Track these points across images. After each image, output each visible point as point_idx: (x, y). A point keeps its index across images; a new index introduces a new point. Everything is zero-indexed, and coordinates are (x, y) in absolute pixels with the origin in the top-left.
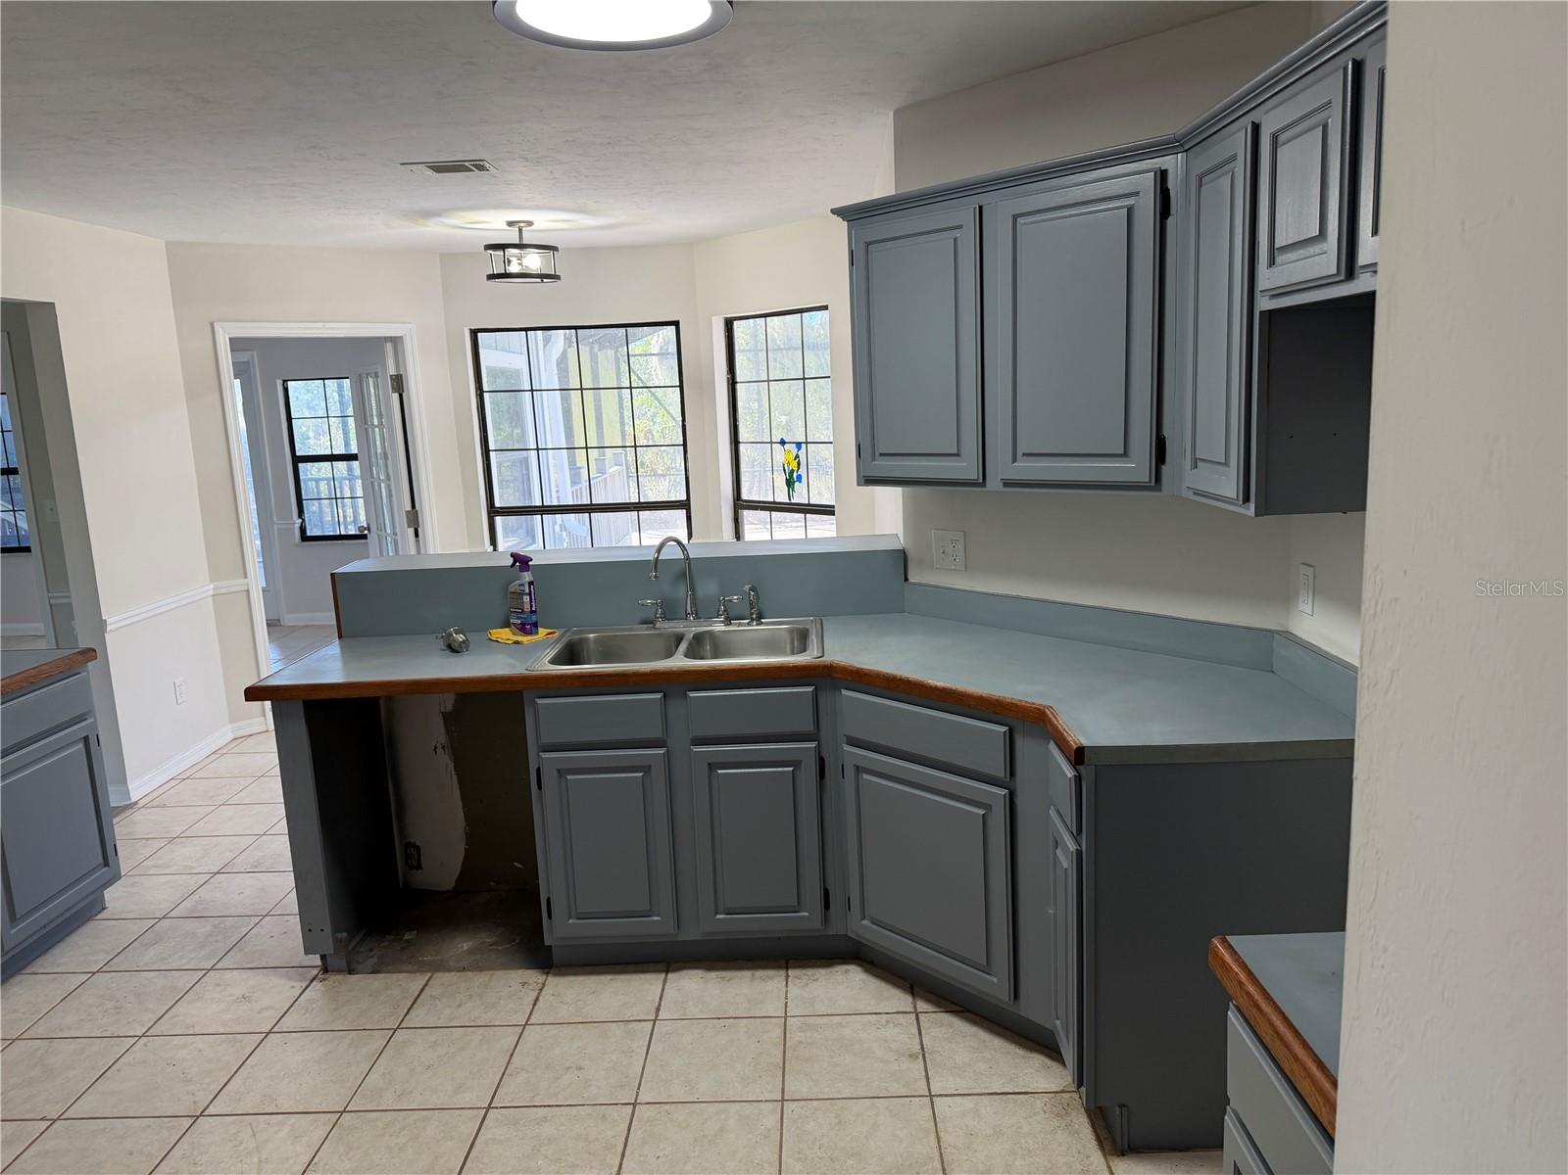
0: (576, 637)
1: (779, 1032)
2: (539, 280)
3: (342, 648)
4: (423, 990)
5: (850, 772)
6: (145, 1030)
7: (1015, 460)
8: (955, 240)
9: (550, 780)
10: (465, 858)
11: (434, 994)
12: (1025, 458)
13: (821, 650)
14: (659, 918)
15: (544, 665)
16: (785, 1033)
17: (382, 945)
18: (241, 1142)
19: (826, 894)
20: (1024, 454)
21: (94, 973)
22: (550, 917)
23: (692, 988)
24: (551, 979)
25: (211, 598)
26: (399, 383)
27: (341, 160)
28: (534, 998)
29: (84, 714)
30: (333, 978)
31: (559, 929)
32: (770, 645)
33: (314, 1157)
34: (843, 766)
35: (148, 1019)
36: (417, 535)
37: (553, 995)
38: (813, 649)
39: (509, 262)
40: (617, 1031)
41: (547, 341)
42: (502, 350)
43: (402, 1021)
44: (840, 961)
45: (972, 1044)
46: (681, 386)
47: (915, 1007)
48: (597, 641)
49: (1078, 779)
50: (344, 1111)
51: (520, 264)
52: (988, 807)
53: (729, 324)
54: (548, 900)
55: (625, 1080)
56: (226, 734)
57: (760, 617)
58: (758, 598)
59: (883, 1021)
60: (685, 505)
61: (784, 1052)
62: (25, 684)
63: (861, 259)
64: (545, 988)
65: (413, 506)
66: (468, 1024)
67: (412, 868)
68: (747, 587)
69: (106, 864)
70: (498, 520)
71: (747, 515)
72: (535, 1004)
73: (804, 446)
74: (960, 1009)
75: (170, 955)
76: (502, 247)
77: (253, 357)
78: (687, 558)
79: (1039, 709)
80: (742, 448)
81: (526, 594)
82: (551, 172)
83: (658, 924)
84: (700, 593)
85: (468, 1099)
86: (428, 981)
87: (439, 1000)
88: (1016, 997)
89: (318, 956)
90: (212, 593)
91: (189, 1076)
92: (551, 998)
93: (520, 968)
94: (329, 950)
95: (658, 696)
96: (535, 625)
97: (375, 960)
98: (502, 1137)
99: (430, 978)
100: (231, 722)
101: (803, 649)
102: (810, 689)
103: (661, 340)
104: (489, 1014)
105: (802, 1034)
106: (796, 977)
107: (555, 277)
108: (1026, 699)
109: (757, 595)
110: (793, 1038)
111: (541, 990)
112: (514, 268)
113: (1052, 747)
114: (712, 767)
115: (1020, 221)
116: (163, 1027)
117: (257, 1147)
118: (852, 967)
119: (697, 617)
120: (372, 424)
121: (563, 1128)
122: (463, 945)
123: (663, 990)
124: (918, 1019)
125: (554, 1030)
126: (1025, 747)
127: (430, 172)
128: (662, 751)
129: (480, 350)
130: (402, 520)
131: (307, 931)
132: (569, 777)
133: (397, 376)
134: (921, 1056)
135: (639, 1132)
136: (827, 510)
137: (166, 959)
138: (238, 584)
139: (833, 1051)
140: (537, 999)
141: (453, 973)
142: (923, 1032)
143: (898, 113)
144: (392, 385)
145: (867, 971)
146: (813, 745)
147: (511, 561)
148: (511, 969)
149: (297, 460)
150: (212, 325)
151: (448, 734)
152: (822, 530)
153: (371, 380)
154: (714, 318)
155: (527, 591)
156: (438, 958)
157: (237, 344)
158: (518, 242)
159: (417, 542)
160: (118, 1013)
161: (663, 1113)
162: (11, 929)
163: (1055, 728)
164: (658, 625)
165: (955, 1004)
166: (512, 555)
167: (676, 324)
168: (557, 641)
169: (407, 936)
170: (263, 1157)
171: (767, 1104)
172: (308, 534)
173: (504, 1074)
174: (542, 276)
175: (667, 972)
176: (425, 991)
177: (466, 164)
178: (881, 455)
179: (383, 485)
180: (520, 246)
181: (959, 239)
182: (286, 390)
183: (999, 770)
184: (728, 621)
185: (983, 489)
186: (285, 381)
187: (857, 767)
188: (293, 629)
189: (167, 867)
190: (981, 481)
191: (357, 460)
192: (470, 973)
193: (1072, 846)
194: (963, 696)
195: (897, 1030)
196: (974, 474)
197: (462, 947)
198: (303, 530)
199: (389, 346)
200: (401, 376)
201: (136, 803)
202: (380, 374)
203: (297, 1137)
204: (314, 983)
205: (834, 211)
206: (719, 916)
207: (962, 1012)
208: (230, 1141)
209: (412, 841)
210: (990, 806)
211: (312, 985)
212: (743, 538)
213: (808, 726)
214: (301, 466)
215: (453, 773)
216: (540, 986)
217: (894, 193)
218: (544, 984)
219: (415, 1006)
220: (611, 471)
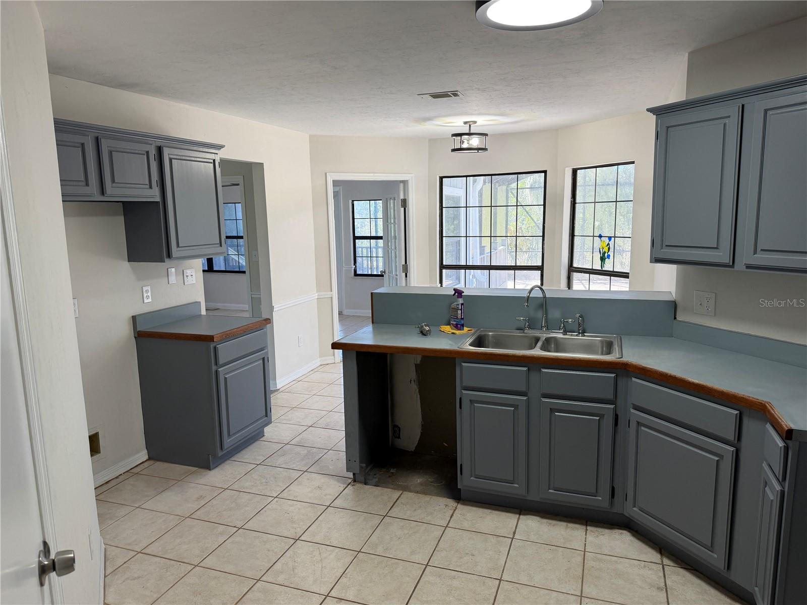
0: (483, 333)
1: (580, 559)
2: (477, 151)
3: (373, 328)
4: (398, 499)
5: (633, 425)
6: (277, 494)
7: (755, 253)
8: (725, 125)
9: (466, 404)
10: (421, 437)
11: (403, 502)
12: (762, 252)
13: (621, 354)
14: (518, 486)
15: (468, 347)
16: (584, 560)
17: (380, 473)
18: (315, 556)
19: (613, 490)
20: (762, 250)
21: (258, 465)
22: (461, 474)
23: (531, 525)
24: (459, 506)
25: (316, 300)
26: (404, 203)
27: (392, 94)
28: (451, 514)
29: (264, 347)
30: (358, 485)
31: (465, 481)
32: (588, 348)
33: (346, 570)
34: (629, 420)
35: (279, 490)
36: (406, 276)
37: (461, 514)
38: (616, 353)
39: (463, 142)
40: (493, 540)
41: (474, 182)
42: (453, 187)
43: (388, 512)
44: (618, 527)
45: (698, 590)
46: (544, 205)
47: (662, 562)
48: (493, 336)
49: (787, 448)
50: (360, 551)
51: (468, 143)
52: (721, 457)
53: (575, 172)
54: (461, 465)
55: (496, 566)
56: (317, 362)
57: (584, 332)
58: (583, 322)
59: (642, 566)
60: (541, 268)
61: (583, 570)
62: (242, 332)
63: (663, 137)
64: (457, 510)
65: (406, 263)
66: (418, 520)
67: (396, 437)
68: (578, 315)
69: (266, 416)
70: (444, 271)
71: (576, 276)
72: (451, 517)
73: (613, 239)
74: (690, 568)
75: (289, 462)
76: (460, 135)
77: (340, 189)
78: (545, 297)
79: (761, 403)
80: (576, 239)
81: (459, 310)
82: (490, 96)
83: (516, 489)
84: (550, 316)
85: (417, 558)
86: (401, 495)
87: (406, 506)
88: (729, 567)
89: (352, 473)
90: (317, 297)
91: (294, 520)
92: (459, 516)
93: (444, 497)
94: (357, 471)
95: (525, 369)
96: (463, 325)
97: (377, 480)
98: (433, 582)
99: (402, 493)
100: (320, 357)
101: (609, 353)
102: (613, 375)
103: (531, 181)
104: (429, 517)
105: (593, 563)
106: (591, 531)
107: (485, 149)
108: (753, 396)
109: (583, 320)
110: (589, 563)
111: (455, 510)
112: (465, 146)
113: (769, 427)
114: (552, 411)
115: (770, 113)
116: (284, 495)
117: (321, 560)
118: (625, 532)
119: (548, 329)
120: (391, 222)
121: (463, 584)
122: (417, 480)
123: (517, 523)
124: (663, 569)
125: (460, 532)
126: (749, 425)
127: (431, 98)
128: (525, 398)
129: (443, 187)
130: (400, 269)
131: (348, 460)
132: (475, 405)
133: (404, 199)
134: (665, 590)
135: (502, 595)
136: (625, 275)
137: (287, 463)
138: (328, 294)
139: (612, 576)
140: (452, 515)
141: (412, 493)
142: (667, 577)
143: (690, 54)
144: (401, 203)
145: (634, 536)
146: (612, 406)
147: (453, 292)
148: (440, 497)
149: (356, 238)
150: (326, 174)
151: (417, 374)
152: (620, 287)
153: (392, 201)
154: (566, 169)
155: (460, 308)
156: (406, 484)
157: (336, 183)
158: (468, 132)
159: (406, 279)
160: (267, 485)
161: (515, 588)
162: (228, 439)
163: (772, 416)
164: (526, 331)
165: (688, 565)
166: (454, 289)
167: (545, 172)
168: (473, 335)
169: (392, 471)
170: (324, 565)
171: (572, 596)
172: (357, 273)
173: (435, 550)
174: (478, 149)
175: (520, 514)
176: (399, 499)
177: (449, 93)
178: (667, 246)
179: (393, 252)
180: (469, 134)
181: (727, 124)
182: (353, 205)
183: (731, 436)
184: (565, 333)
185: (732, 269)
186: (353, 201)
187: (638, 423)
188: (348, 317)
189: (290, 421)
190: (731, 264)
191: (382, 239)
192: (420, 495)
193: (778, 488)
194: (710, 390)
195: (650, 572)
196: (726, 259)
197: (417, 481)
198: (355, 271)
199: (402, 185)
200: (406, 199)
201: (279, 390)
202: (396, 198)
203: (339, 559)
204: (349, 486)
205: (648, 110)
206: (550, 491)
207: (692, 570)
208: (310, 554)
209: (397, 424)
210: (723, 456)
211: (349, 487)
212: (572, 287)
213: (610, 396)
214: (357, 241)
215: (418, 394)
216: (454, 508)
217: (685, 99)
218: (456, 508)
219: (394, 506)
220: (499, 248)
